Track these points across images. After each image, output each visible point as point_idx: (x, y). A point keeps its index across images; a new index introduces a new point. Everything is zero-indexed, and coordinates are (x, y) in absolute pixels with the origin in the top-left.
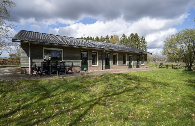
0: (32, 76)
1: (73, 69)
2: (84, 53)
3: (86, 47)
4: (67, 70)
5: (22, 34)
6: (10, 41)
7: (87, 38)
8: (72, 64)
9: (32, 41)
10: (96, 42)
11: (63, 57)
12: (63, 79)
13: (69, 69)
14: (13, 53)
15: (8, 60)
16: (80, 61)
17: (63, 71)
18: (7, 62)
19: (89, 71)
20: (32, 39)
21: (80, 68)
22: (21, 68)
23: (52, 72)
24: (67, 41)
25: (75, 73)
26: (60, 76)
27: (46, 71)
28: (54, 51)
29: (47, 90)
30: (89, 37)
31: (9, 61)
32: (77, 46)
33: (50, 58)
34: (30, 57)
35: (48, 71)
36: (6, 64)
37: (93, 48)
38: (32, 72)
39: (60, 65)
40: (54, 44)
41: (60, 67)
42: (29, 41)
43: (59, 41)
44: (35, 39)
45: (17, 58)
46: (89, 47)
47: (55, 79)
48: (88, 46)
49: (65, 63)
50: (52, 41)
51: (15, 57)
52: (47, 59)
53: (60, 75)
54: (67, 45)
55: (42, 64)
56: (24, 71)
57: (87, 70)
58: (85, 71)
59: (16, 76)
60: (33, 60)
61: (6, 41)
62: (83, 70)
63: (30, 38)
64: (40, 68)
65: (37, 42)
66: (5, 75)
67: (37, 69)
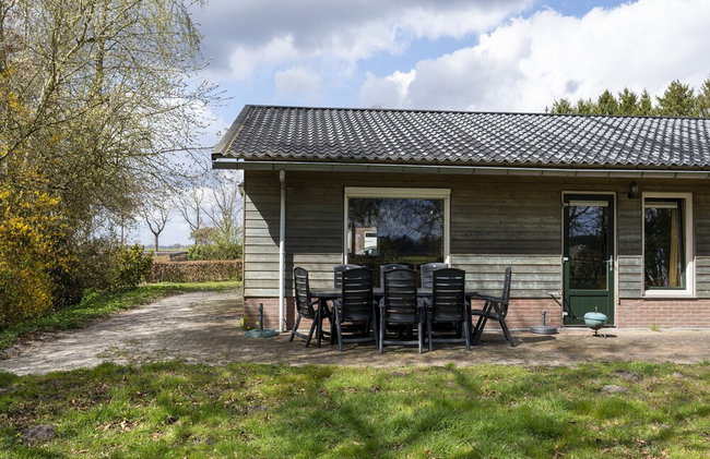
0: (292, 343)
1: (511, 315)
2: (581, 204)
3: (596, 166)
4: (475, 319)
5: (248, 124)
6: (198, 167)
7: (595, 101)
8: (508, 281)
9: (291, 158)
10: (674, 127)
11: (453, 240)
12: (451, 376)
13: (485, 315)
14: (207, 221)
15: (186, 259)
16: (558, 260)
17: (450, 323)
18: (184, 266)
19: (622, 332)
20: (293, 146)
21: (555, 310)
22: (246, 298)
23: (388, 327)
24: (470, 140)
25: (527, 340)
26: (434, 354)
27: (356, 318)
28: (392, 202)
29: (372, 431)
30: (616, 96)
31: (192, 262)
32: (539, 165)
33: (371, 243)
34: (282, 244)
35: (371, 319)
36: (180, 277)
37: (652, 167)
38: (291, 323)
39: (435, 288)
40: (400, 161)
41: (434, 297)
42: (279, 158)
43: (427, 145)
44: (304, 146)
45: (221, 247)
46: (619, 166)
47: (408, 369)
48: (613, 156)
49: (463, 273)
50: (390, 145)
51: (213, 243)
52: (359, 252)
53: (437, 347)
54: (471, 163)
55: (336, 281)
56: (255, 319)
57: (610, 322)
58: (596, 327)
59: (223, 340)
60: (297, 258)
61: (185, 168)
62: (582, 324)
63: (283, 144)
64: (330, 303)
65: (316, 159)
66: (179, 331)
67: (316, 307)
